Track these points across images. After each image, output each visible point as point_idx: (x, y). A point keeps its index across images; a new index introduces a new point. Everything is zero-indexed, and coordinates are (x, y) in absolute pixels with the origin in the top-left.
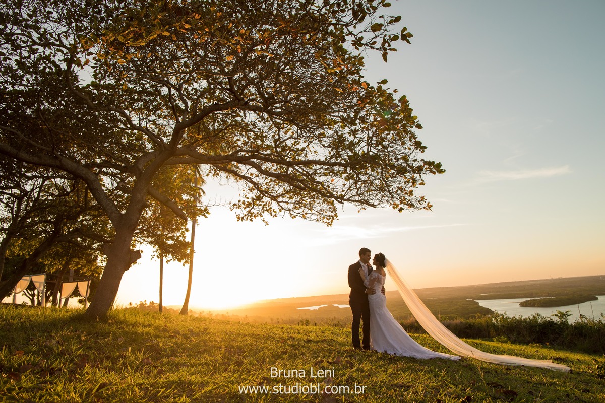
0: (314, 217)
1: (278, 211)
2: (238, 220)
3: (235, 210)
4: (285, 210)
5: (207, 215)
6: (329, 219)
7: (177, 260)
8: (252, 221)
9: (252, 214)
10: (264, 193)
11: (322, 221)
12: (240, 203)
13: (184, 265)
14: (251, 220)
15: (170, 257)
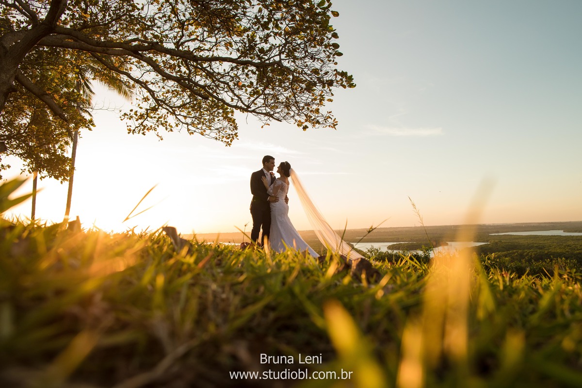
0: (213, 135)
1: (174, 125)
2: (129, 133)
3: (126, 120)
4: (183, 123)
5: (91, 127)
6: (228, 138)
7: (53, 177)
8: (145, 135)
9: (145, 127)
10: (160, 103)
11: (220, 140)
12: (132, 113)
13: (62, 182)
14: (143, 134)
15: (45, 173)
